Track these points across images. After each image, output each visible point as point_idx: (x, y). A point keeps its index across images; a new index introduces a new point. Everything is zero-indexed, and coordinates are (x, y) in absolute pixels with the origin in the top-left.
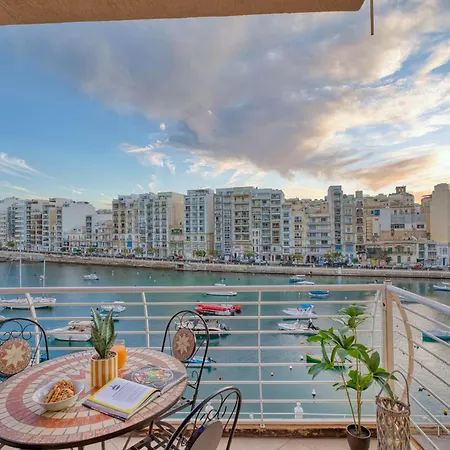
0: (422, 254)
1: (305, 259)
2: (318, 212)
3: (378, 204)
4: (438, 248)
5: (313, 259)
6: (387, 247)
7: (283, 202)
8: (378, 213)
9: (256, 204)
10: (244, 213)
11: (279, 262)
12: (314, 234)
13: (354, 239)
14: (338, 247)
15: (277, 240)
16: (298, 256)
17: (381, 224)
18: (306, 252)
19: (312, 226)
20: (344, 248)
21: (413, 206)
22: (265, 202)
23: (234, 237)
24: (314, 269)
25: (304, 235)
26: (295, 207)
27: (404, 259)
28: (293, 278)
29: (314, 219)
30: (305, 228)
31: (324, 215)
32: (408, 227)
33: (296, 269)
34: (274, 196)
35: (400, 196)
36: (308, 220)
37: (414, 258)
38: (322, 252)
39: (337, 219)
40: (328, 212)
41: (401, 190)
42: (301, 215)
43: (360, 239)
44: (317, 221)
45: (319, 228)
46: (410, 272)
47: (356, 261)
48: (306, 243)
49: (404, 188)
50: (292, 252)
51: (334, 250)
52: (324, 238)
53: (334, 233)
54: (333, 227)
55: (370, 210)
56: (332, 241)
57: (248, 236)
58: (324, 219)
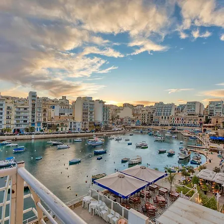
0: (71, 126)
1: (12, 131)
2: (22, 105)
3: (54, 103)
4: (77, 124)
5: (18, 131)
6: (57, 124)
8: (54, 107)
12: (19, 117)
13: (42, 120)
14: (33, 124)
16: (8, 130)
17: (55, 113)
18: (13, 127)
19: (18, 112)
20: (36, 124)
21: (68, 105)
24: (18, 137)
25: (13, 117)
26: (7, 101)
27: (64, 129)
28: (4, 142)
29: (19, 108)
30: (13, 114)
31: (25, 107)
32: (66, 114)
33: (6, 137)
35: (63, 101)
36: (16, 109)
37: (68, 128)
38: (23, 127)
39: (33, 109)
40: (28, 105)
41: (64, 98)
42: (12, 106)
43: (45, 120)
44: (21, 110)
45: (23, 113)
46: (66, 135)
47: (42, 131)
48: (13, 122)
49: (65, 97)
50: (4, 127)
51: (30, 125)
52: (25, 119)
53: (31, 117)
54: (30, 114)
55: (50, 106)
56: (29, 120)
58: (26, 109)
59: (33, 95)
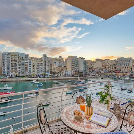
0: (65, 73)
1: (36, 76)
2: (40, 62)
3: (55, 60)
4: (68, 72)
5: (38, 76)
6: (58, 72)
7: (29, 58)
8: (55, 63)
9: (20, 58)
10: (15, 61)
11: (27, 77)
12: (39, 68)
13: (50, 70)
14: (45, 72)
15: (27, 70)
16: (34, 75)
17: (56, 66)
18: (36, 74)
19: (38, 66)
20: (47, 72)
21: (63, 61)
22: (22, 58)
23: (11, 69)
24: (39, 79)
25: (36, 69)
26: (32, 60)
27: (61, 74)
28: (32, 81)
29: (38, 64)
30: (36, 66)
31: (41, 63)
32: (62, 66)
33: (33, 79)
34: (26, 56)
35: (60, 58)
36: (37, 64)
37: (64, 74)
38: (41, 73)
39: (45, 64)
40: (43, 62)
41: (60, 57)
42: (34, 62)
43: (51, 69)
44: (39, 64)
45: (40, 66)
46: (63, 78)
47: (50, 76)
48: (36, 71)
50: (32, 74)
51: (44, 73)
52: (42, 69)
53: (44, 68)
54: (44, 66)
55: (53, 62)
56: (44, 70)
57: (16, 69)
58: (41, 64)
59: (45, 56)
